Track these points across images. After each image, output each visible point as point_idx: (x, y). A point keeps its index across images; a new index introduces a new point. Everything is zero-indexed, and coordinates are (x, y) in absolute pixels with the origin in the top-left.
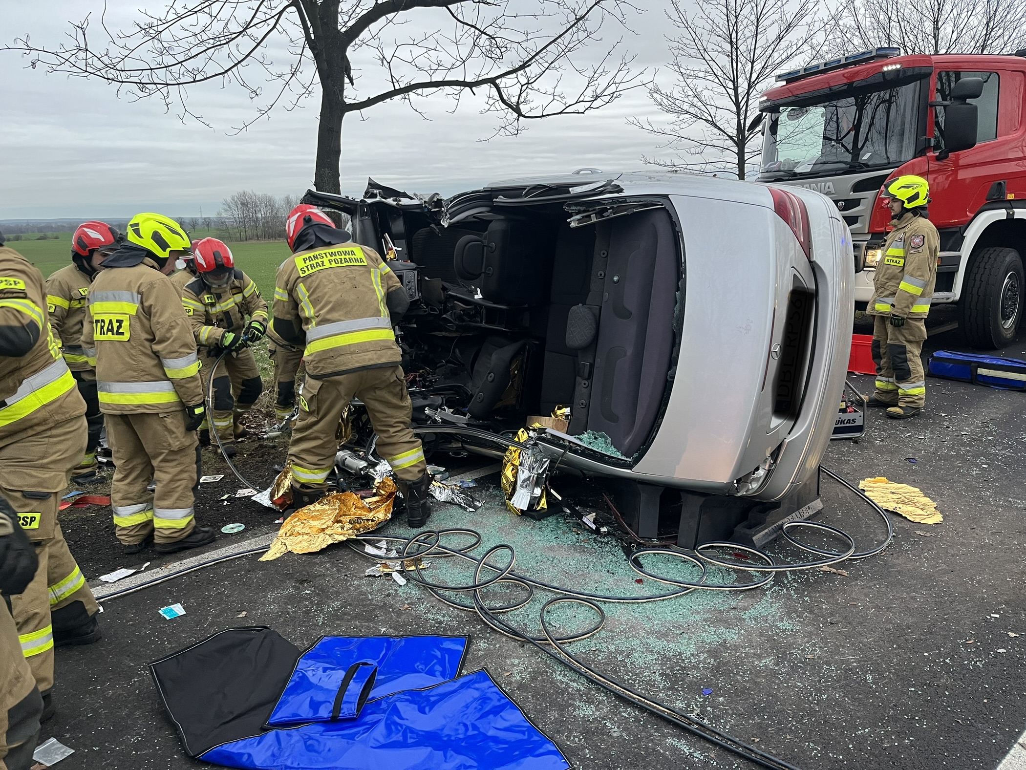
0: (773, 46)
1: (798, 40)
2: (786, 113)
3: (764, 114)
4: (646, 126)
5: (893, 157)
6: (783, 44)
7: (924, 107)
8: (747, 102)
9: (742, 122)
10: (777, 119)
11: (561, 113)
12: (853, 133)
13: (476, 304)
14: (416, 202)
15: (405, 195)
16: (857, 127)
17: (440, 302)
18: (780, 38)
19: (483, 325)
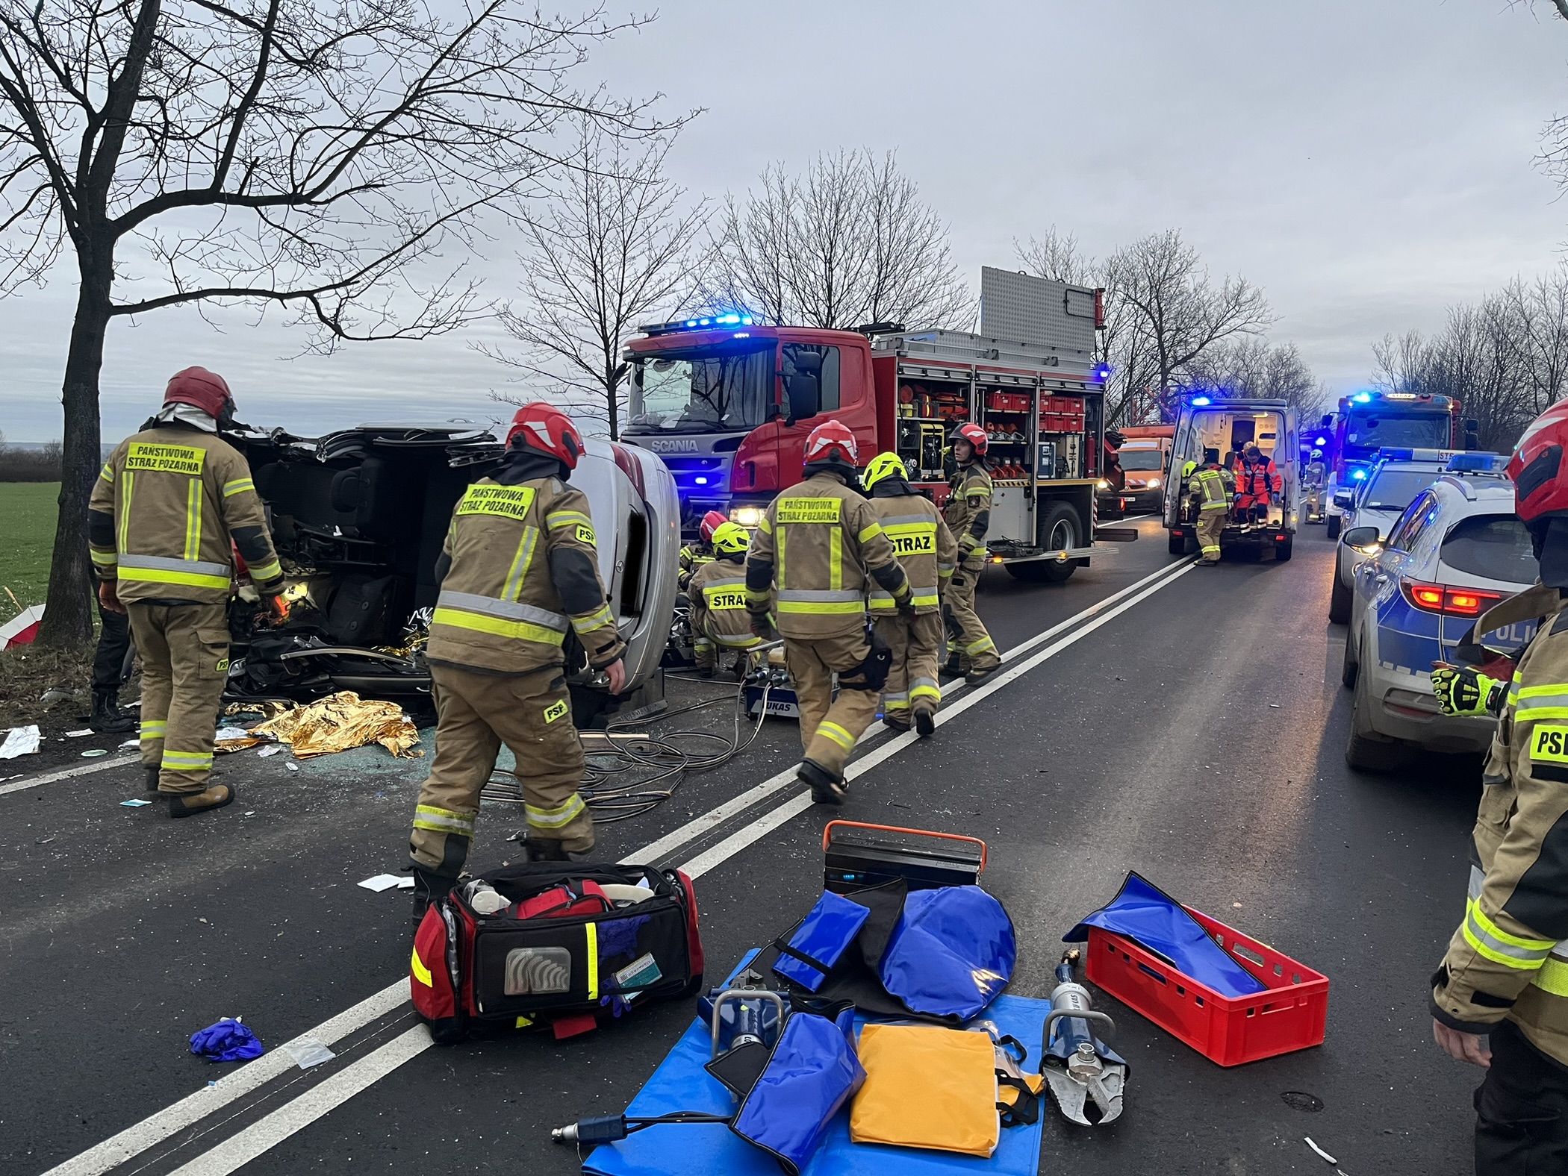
0: (642, 280)
1: (672, 274)
2: (651, 365)
3: (629, 364)
4: (494, 353)
5: (749, 421)
6: (655, 277)
7: (774, 375)
8: (616, 338)
9: (611, 359)
10: (642, 370)
11: (394, 337)
12: (718, 388)
13: (336, 540)
14: (262, 436)
15: (247, 427)
16: (721, 383)
17: (292, 540)
18: (649, 273)
19: (346, 561)
